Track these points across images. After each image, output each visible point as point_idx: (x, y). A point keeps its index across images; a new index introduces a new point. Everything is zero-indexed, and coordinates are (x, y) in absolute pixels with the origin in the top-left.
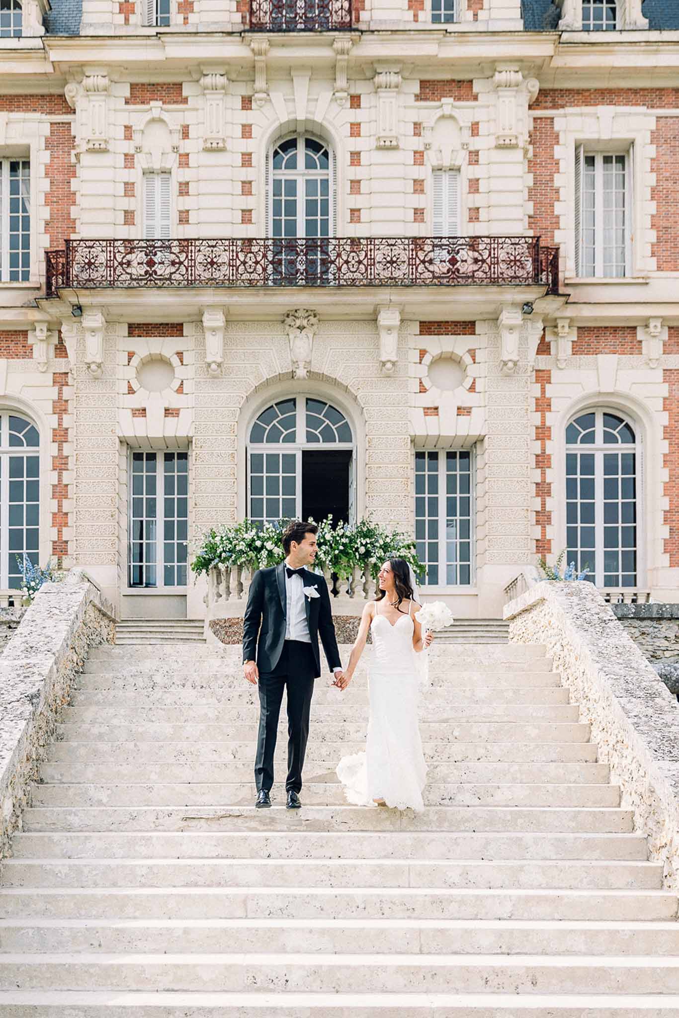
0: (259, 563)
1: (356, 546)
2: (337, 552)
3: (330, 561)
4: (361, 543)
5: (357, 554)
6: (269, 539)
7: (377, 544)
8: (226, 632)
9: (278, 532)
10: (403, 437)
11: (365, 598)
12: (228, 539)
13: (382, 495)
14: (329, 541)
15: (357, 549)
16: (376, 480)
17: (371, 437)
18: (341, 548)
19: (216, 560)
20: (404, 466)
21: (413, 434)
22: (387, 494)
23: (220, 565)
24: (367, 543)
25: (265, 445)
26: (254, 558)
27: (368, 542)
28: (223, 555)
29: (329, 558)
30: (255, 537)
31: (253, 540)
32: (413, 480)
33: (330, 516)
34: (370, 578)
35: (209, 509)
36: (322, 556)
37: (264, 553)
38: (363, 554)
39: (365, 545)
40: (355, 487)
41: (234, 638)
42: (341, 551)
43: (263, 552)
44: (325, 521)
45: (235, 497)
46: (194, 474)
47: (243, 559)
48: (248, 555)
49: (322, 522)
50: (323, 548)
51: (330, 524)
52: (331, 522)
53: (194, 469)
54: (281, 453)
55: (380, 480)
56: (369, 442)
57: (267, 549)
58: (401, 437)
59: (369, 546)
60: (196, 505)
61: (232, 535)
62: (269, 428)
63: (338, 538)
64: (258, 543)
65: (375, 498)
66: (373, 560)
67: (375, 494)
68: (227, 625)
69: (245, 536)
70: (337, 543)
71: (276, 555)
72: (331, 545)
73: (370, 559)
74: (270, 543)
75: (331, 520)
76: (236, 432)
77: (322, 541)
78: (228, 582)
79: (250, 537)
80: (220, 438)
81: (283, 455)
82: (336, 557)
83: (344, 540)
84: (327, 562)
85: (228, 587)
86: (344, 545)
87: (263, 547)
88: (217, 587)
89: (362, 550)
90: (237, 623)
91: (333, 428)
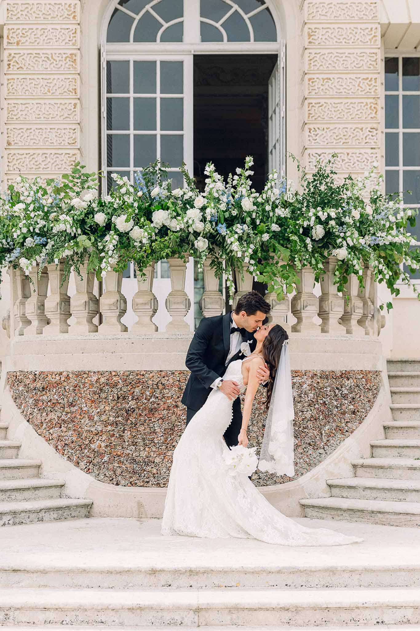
0: (101, 260)
1: (305, 224)
2: (266, 237)
3: (251, 258)
4: (318, 217)
5: (308, 241)
6: (123, 207)
7: (347, 220)
8: (37, 401)
9: (140, 194)
10: (370, 26)
11: (323, 331)
12: (41, 208)
13: (332, 127)
14: (249, 214)
15: (307, 231)
16: (322, 101)
17: (313, 26)
18: (275, 227)
19: (16, 252)
20: (370, 76)
21: (386, 22)
22: (342, 126)
23: (23, 262)
24: (329, 218)
25: (131, 46)
26: (91, 250)
27: (333, 215)
28: (29, 242)
29: (250, 251)
30: (94, 205)
31: (90, 212)
32: (382, 103)
33: (249, 161)
34: (333, 289)
35: (32, 152)
36: (236, 246)
37: (111, 240)
38: (321, 240)
39: (325, 223)
40: (283, 114)
41: (52, 416)
42: (275, 236)
43: (107, 238)
44: (239, 171)
45: (78, 131)
46: (6, 92)
47: (68, 253)
48: (77, 244)
49: (234, 173)
50: (238, 228)
51: (249, 177)
52: (252, 173)
53: (5, 82)
54: (158, 58)
55: (329, 101)
56: (310, 36)
57: (116, 230)
58: (364, 26)
59: (333, 223)
60: (9, 144)
61: (47, 201)
62: (138, 18)
63: (268, 208)
64: (100, 218)
65: (320, 132)
66: (342, 253)
67: (321, 126)
68: (39, 385)
69: (76, 202)
70: (265, 217)
71: (137, 244)
72: (253, 222)
73: (335, 252)
74: (124, 217)
75: (251, 168)
76: (78, 18)
77: (235, 213)
78: (43, 295)
79: (85, 205)
80: (49, 27)
81: (162, 62)
82: (264, 247)
83: (282, 212)
84: (247, 260)
85: (42, 306)
86: (281, 222)
87: (109, 226)
88: (23, 304)
89: (319, 232)
90: (58, 384)
91: (246, 17)
